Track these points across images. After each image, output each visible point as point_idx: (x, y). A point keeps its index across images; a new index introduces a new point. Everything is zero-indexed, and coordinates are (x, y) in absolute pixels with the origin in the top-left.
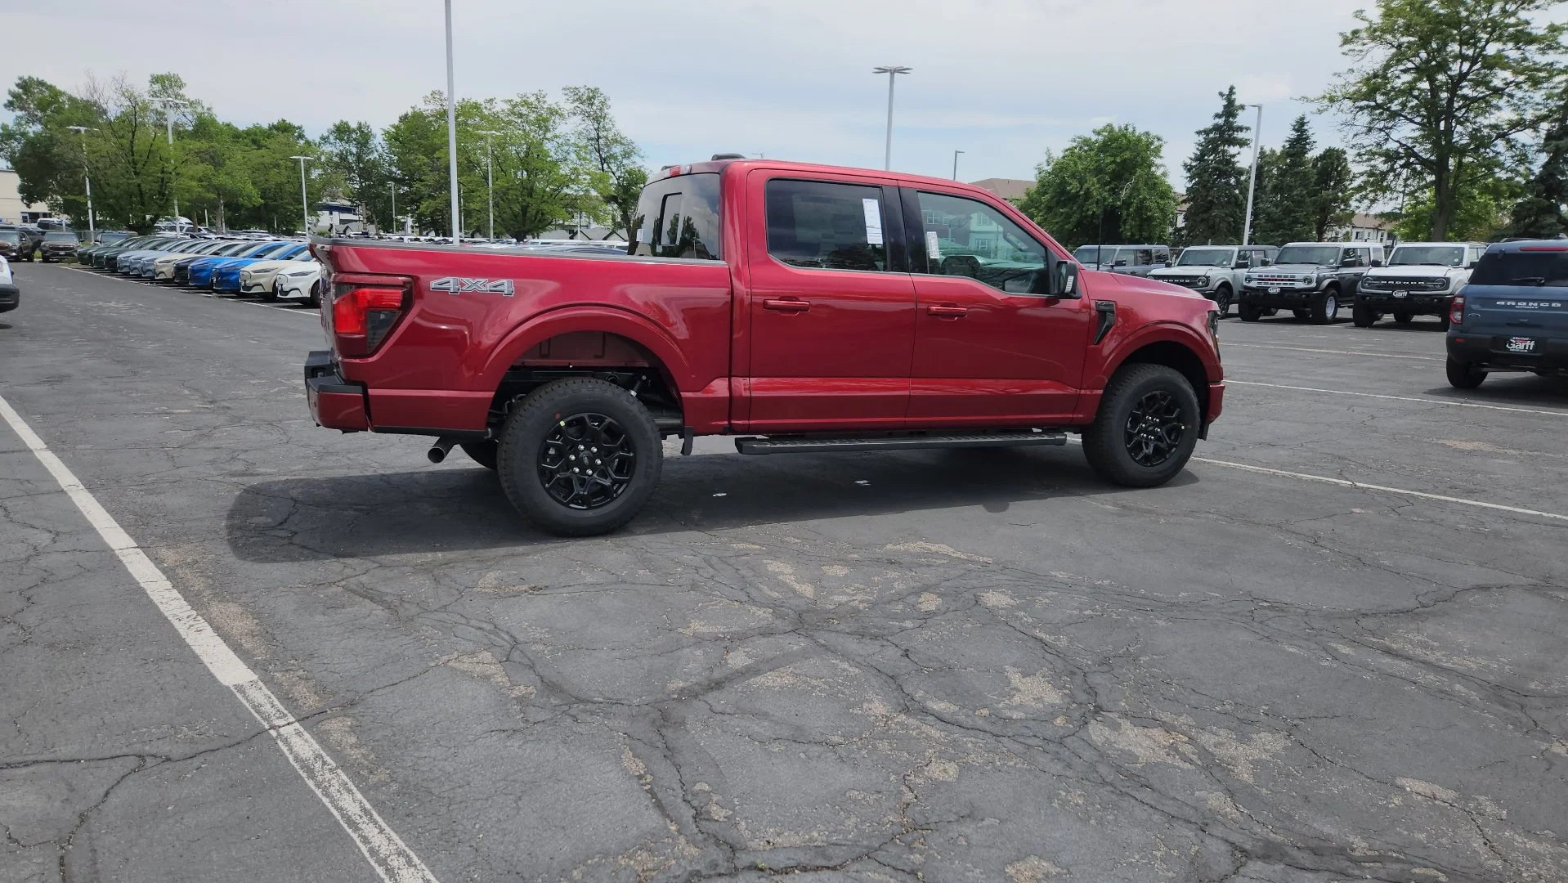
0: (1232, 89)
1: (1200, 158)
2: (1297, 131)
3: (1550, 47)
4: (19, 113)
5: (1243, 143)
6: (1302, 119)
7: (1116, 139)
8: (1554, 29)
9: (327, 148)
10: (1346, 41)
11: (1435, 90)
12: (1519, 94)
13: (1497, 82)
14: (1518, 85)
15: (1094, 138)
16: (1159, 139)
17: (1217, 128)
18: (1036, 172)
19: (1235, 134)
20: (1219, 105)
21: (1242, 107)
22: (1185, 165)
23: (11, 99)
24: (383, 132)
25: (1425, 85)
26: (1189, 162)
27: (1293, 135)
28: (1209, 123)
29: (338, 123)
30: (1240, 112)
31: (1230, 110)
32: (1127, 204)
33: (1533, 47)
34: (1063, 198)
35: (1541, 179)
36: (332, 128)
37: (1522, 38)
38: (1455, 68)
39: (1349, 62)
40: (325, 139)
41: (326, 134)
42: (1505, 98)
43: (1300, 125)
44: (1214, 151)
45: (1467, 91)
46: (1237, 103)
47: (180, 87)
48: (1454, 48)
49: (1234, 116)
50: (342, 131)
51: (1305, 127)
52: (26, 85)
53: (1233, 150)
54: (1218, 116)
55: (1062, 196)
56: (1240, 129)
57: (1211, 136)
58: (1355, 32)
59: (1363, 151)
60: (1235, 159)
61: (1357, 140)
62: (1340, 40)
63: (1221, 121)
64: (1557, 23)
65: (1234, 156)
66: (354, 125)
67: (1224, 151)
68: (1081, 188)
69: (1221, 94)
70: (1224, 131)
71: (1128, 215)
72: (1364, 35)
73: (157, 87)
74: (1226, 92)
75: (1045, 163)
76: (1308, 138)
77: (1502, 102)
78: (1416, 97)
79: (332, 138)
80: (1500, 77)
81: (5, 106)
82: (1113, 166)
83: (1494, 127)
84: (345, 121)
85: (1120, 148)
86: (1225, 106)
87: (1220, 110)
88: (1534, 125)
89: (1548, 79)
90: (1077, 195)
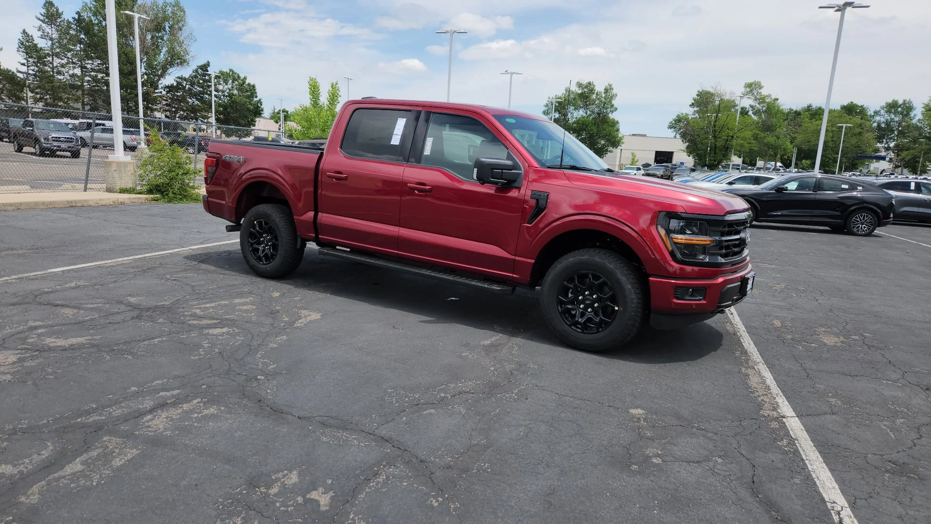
4: (696, 109)
9: (878, 118)
23: (693, 102)
24: (923, 106)
29: (890, 101)
36: (884, 105)
40: (877, 113)
41: (878, 109)
47: (760, 89)
50: (892, 107)
52: (700, 94)
66: (900, 102)
73: (748, 89)
79: (882, 112)
81: (690, 105)
84: (896, 100)
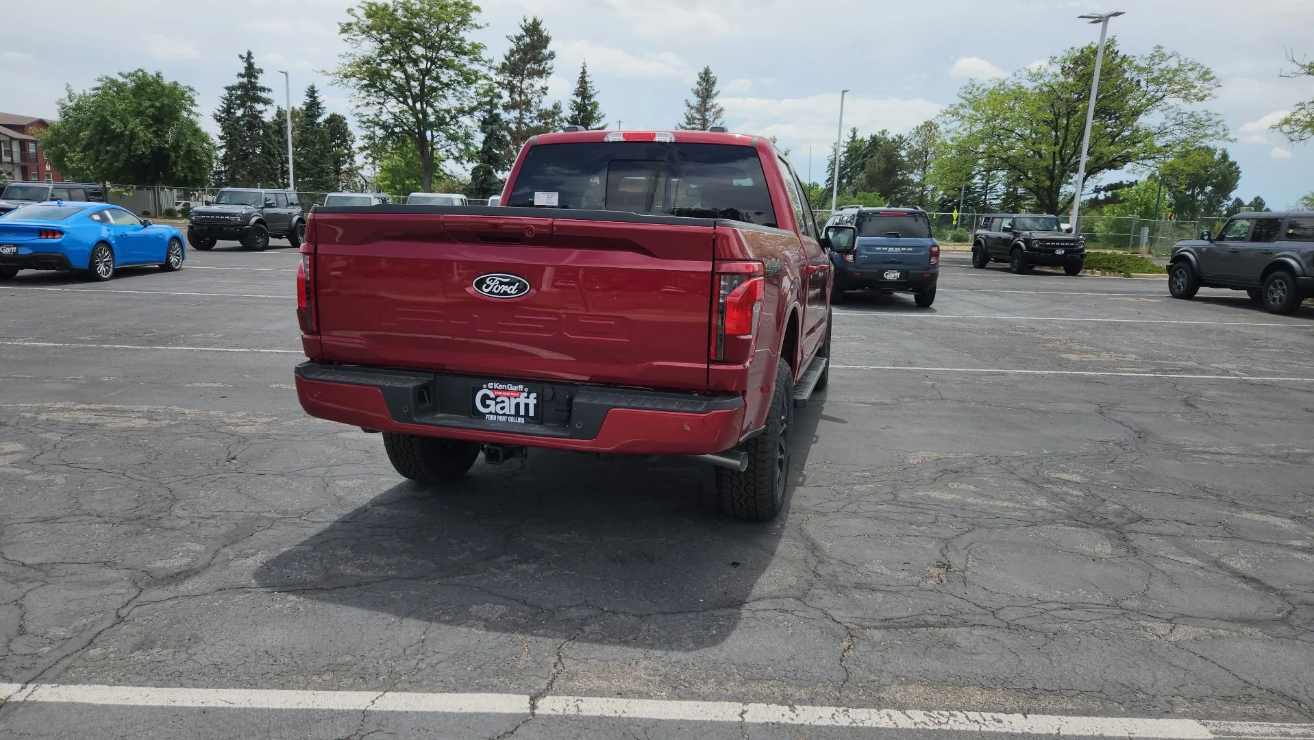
0: (249, 54)
1: (228, 110)
2: (310, 97)
3: (476, 59)
5: (267, 102)
6: (313, 87)
7: (149, 84)
8: (476, 47)
10: (344, 31)
11: (409, 77)
12: (459, 88)
13: (445, 79)
14: (459, 83)
15: (121, 80)
16: (191, 89)
17: (242, 86)
18: (59, 107)
19: (259, 93)
20: (241, 67)
21: (261, 71)
22: (215, 116)
25: (398, 74)
26: (218, 113)
27: (308, 100)
28: (236, 81)
30: (260, 75)
31: (251, 71)
32: (176, 147)
33: (466, 58)
34: (106, 136)
35: (483, 151)
37: (460, 51)
38: (423, 65)
39: (347, 48)
42: (451, 91)
43: (312, 92)
44: (242, 105)
45: (428, 83)
46: (256, 67)
48: (419, 50)
49: (256, 77)
51: (316, 95)
53: (259, 107)
54: (240, 75)
55: (104, 133)
56: (263, 89)
57: (239, 93)
58: (349, 24)
59: (364, 119)
60: (263, 115)
61: (360, 110)
62: (339, 28)
63: (245, 80)
64: (477, 43)
65: (261, 112)
67: (251, 108)
68: (125, 127)
69: (241, 57)
70: (249, 89)
71: (177, 157)
72: (355, 27)
74: (245, 55)
75: (67, 100)
76: (319, 103)
77: (449, 93)
78: (394, 82)
80: (446, 76)
82: (152, 110)
83: (448, 112)
85: (155, 93)
86: (246, 69)
87: (243, 71)
88: (471, 112)
89: (475, 81)
90: (122, 134)
